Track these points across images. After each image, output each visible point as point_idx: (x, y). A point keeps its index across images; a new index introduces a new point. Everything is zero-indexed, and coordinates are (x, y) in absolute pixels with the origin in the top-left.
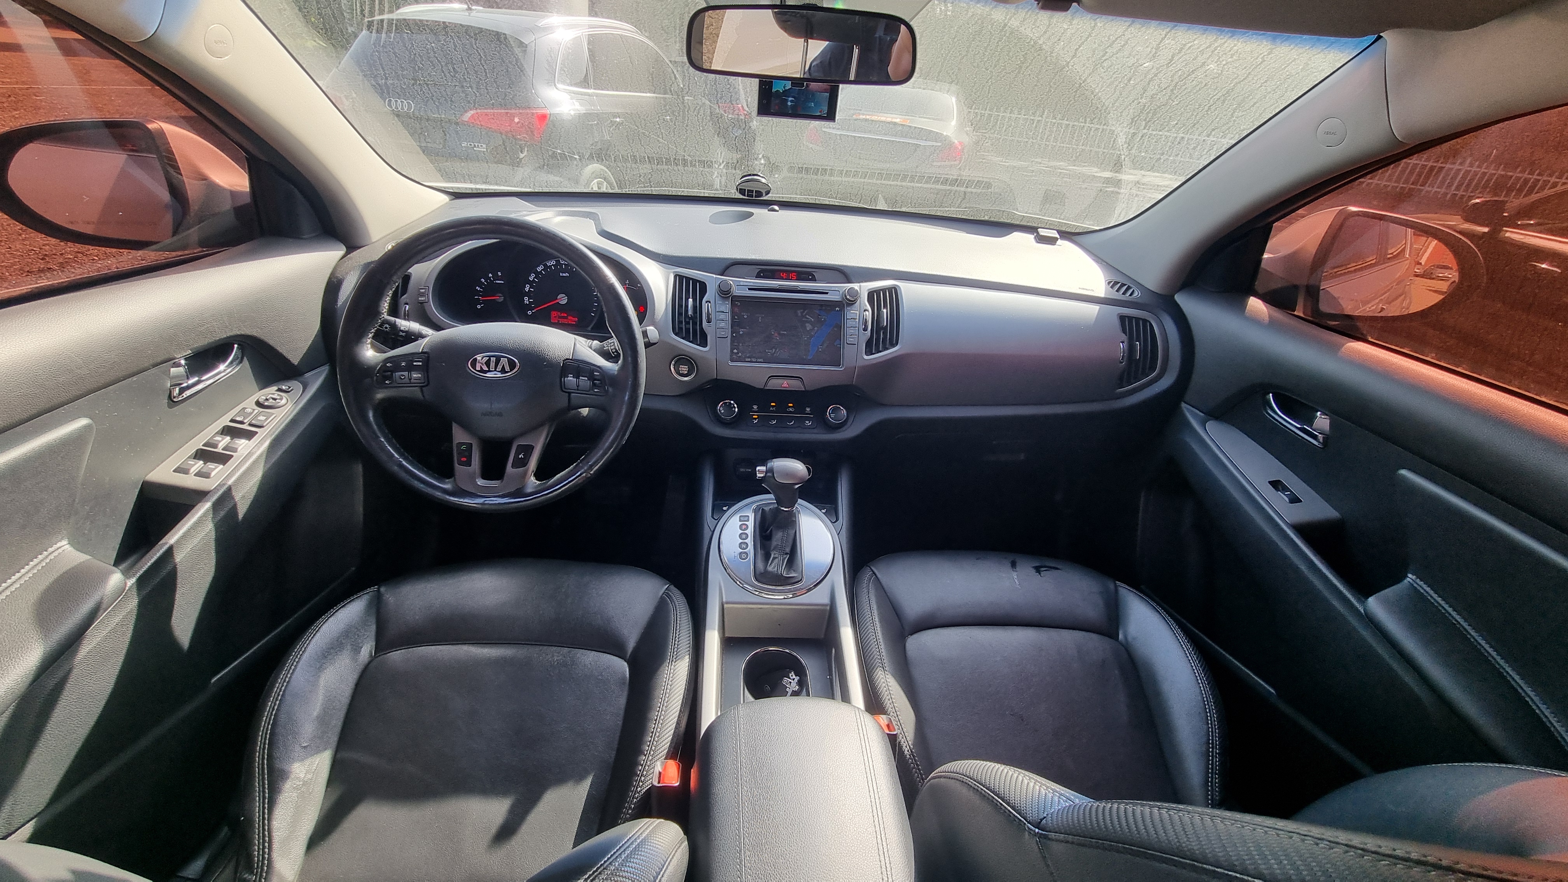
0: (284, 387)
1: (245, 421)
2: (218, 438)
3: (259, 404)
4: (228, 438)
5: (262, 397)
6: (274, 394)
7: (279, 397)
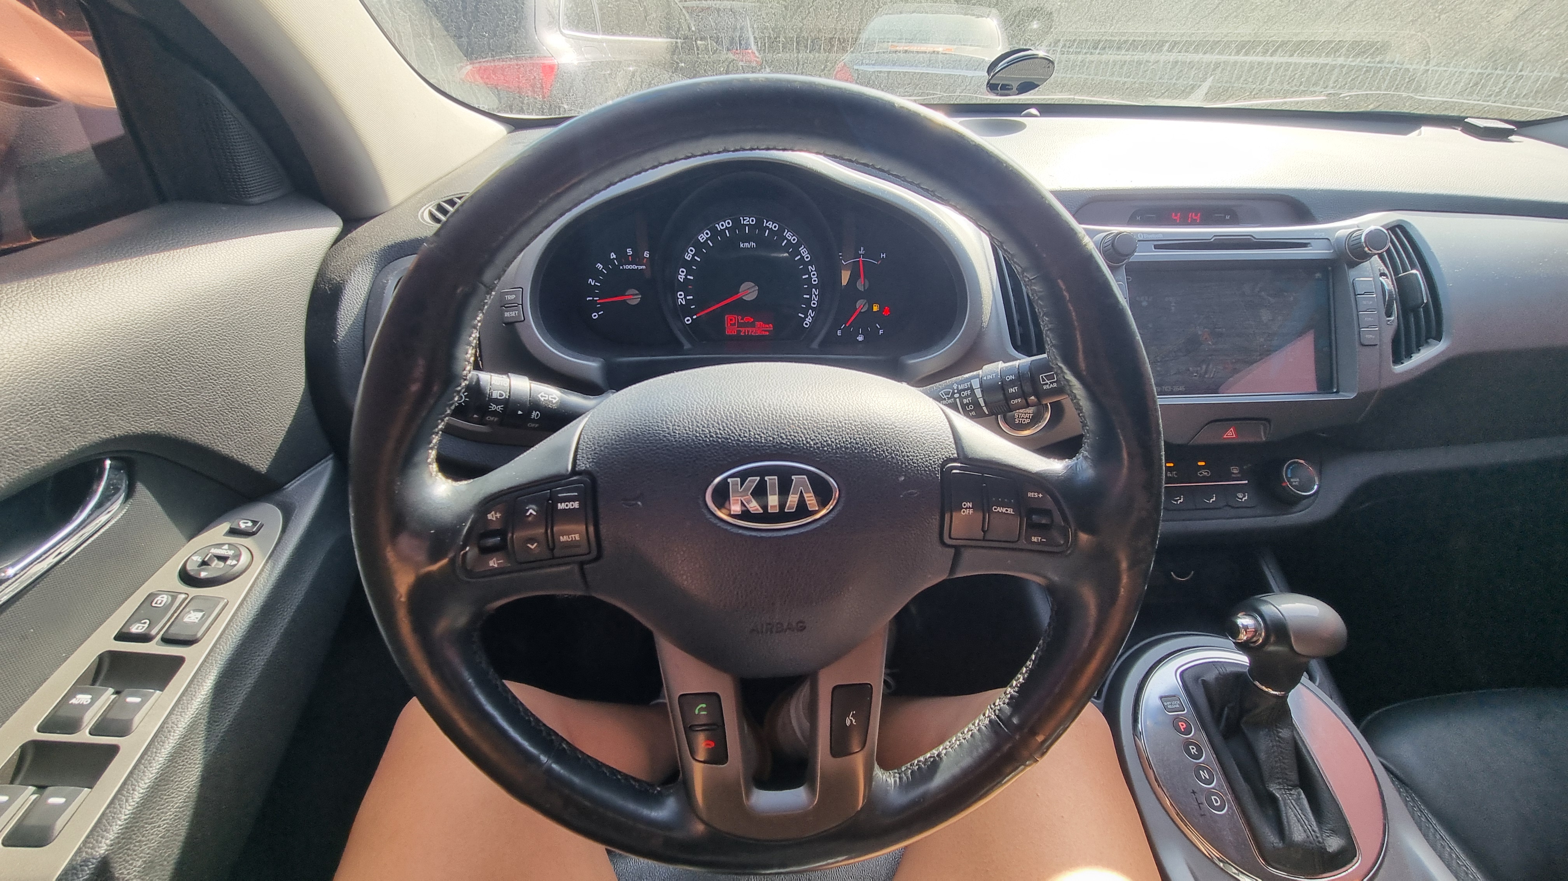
0: (243, 526)
1: (153, 632)
2: (83, 699)
3: (187, 578)
4: (108, 695)
5: (195, 558)
6: (219, 546)
7: (231, 553)
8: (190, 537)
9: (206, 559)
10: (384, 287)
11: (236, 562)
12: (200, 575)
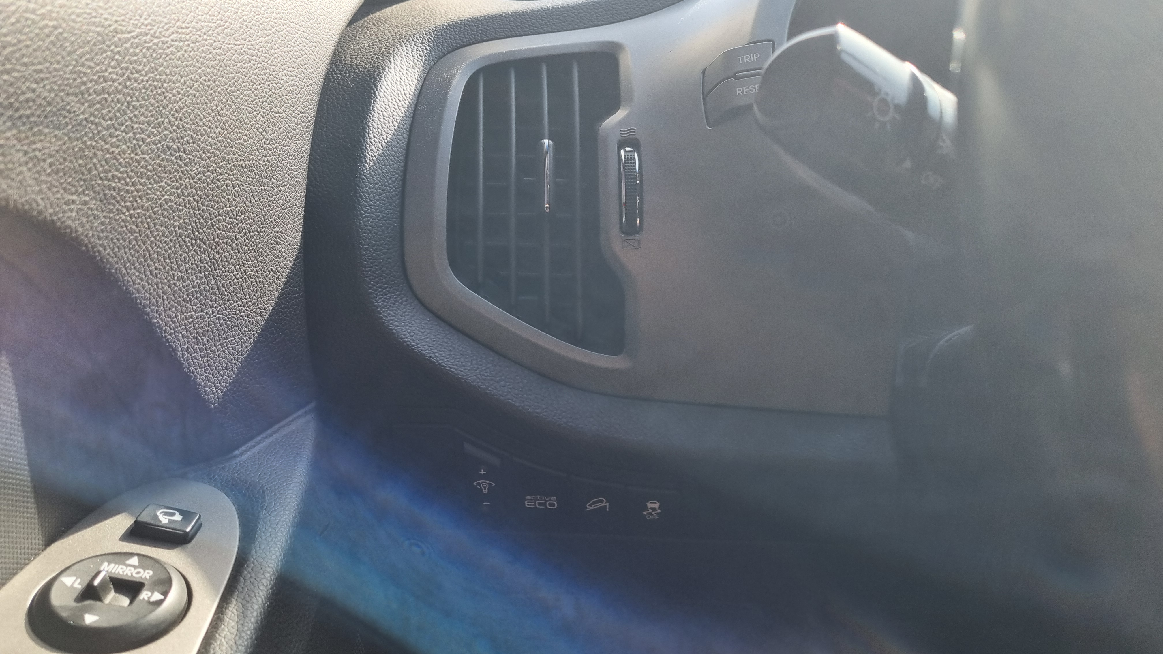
0: (161, 521)
6: (116, 560)
7: (145, 576)
8: (50, 540)
9: (96, 583)
10: (447, 84)
11: (161, 597)
12: (83, 619)
